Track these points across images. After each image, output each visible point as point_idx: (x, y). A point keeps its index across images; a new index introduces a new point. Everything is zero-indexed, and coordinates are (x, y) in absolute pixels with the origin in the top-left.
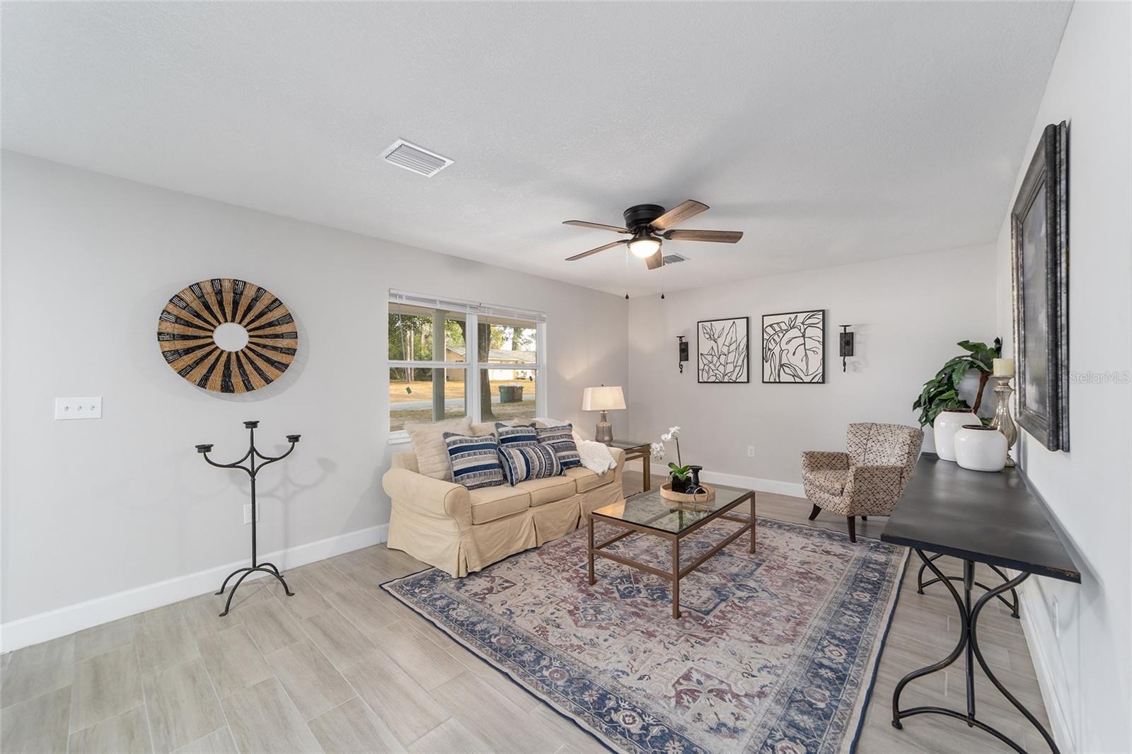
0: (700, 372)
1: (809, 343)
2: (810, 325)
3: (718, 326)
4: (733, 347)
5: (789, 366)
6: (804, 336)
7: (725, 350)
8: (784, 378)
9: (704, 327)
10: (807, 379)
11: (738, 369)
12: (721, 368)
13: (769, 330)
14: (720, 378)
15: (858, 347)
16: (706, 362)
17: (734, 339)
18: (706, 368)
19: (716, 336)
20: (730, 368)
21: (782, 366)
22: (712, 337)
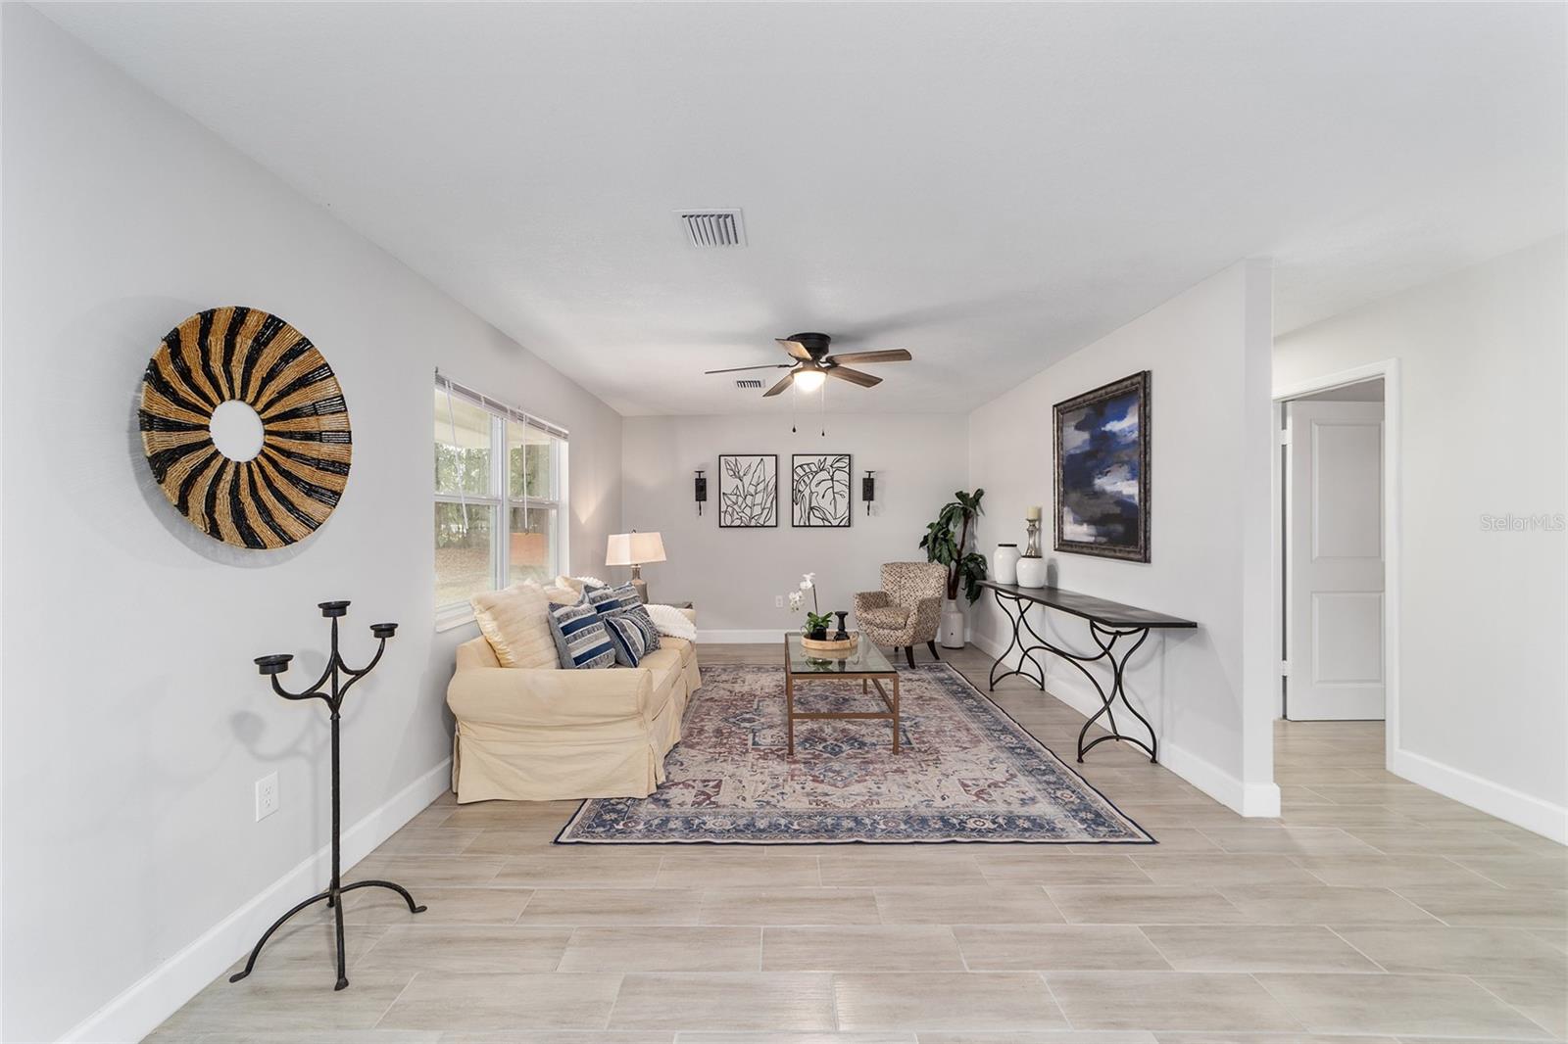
0: (722, 514)
1: (838, 487)
2: (838, 469)
3: (744, 462)
4: (761, 487)
5: (819, 509)
6: (832, 479)
7: (752, 490)
8: (814, 521)
9: (727, 462)
10: (835, 523)
11: (766, 512)
12: (748, 511)
13: (799, 470)
14: (746, 521)
15: (877, 493)
16: (729, 503)
17: (762, 478)
18: (730, 509)
19: (741, 474)
20: (757, 510)
21: (811, 508)
22: (736, 475)
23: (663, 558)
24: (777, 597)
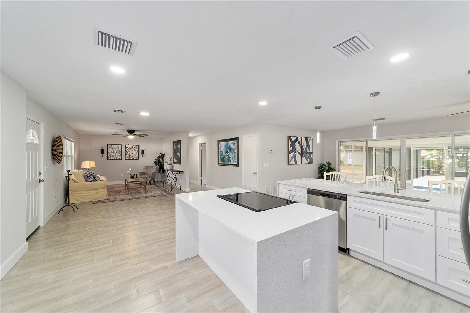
0: (108, 157)
1: (136, 152)
2: (136, 148)
3: (113, 146)
4: (118, 151)
5: (132, 156)
6: (135, 150)
7: (116, 152)
8: (130, 158)
9: (109, 146)
10: (135, 159)
11: (119, 157)
12: (114, 156)
13: (127, 148)
14: (114, 159)
15: (144, 153)
16: (110, 155)
17: (118, 149)
18: (110, 156)
19: (113, 148)
20: (117, 156)
21: (130, 156)
22: (111, 149)
23: (95, 166)
24: (122, 174)
